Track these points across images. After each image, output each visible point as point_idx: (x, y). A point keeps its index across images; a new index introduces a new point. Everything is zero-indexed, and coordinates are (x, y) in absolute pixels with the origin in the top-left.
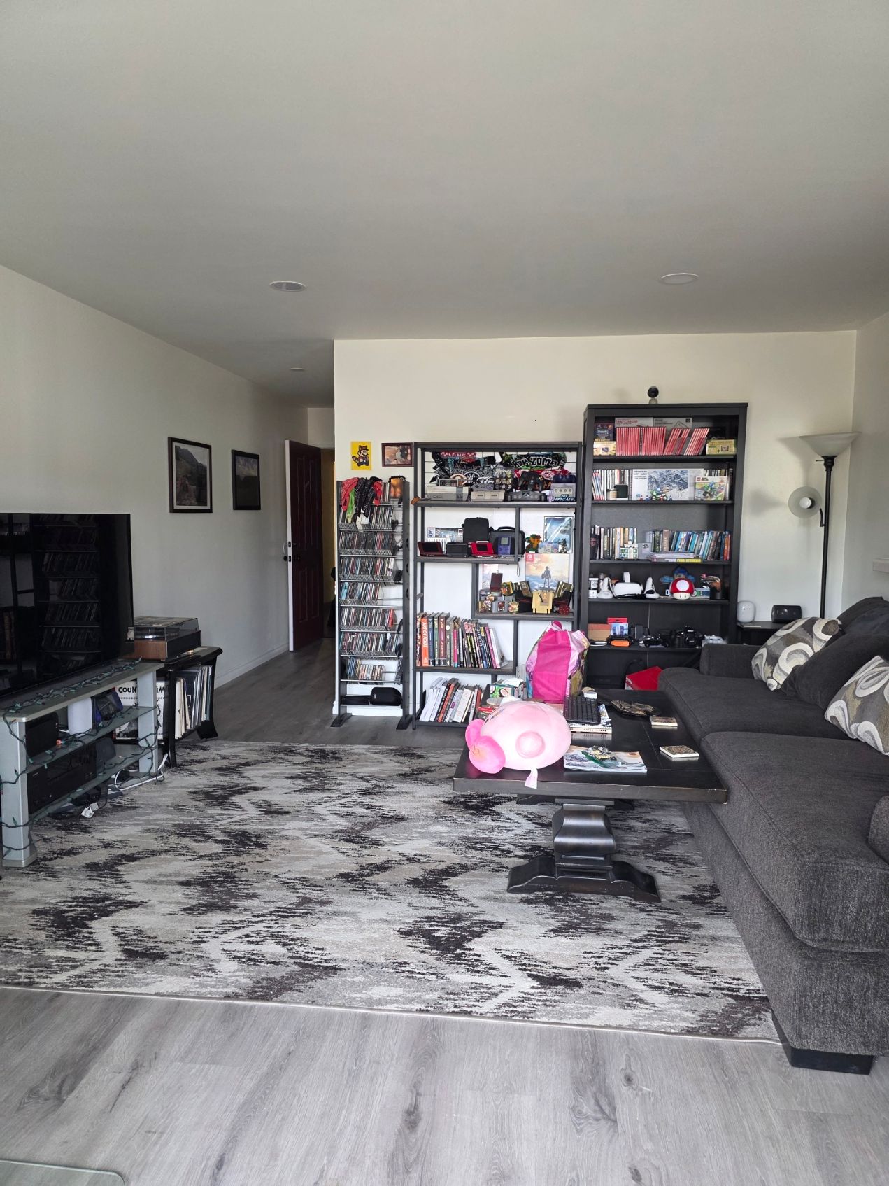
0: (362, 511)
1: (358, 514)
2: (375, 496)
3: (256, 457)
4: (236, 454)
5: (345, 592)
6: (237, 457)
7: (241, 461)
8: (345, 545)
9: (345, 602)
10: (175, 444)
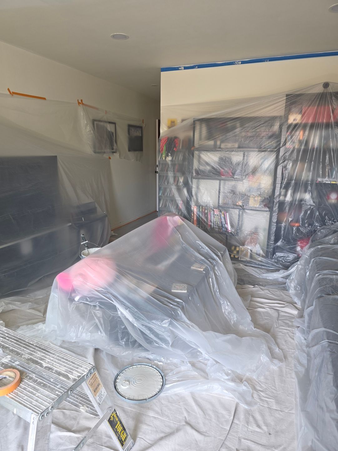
0: (169, 154)
1: (167, 155)
2: (175, 147)
3: (141, 128)
4: (130, 126)
5: (161, 192)
6: (130, 128)
7: (133, 130)
8: (161, 170)
9: (161, 196)
10: (95, 123)
